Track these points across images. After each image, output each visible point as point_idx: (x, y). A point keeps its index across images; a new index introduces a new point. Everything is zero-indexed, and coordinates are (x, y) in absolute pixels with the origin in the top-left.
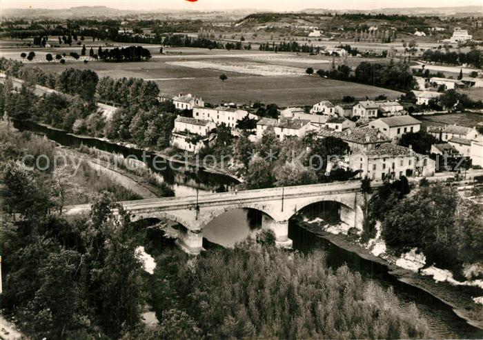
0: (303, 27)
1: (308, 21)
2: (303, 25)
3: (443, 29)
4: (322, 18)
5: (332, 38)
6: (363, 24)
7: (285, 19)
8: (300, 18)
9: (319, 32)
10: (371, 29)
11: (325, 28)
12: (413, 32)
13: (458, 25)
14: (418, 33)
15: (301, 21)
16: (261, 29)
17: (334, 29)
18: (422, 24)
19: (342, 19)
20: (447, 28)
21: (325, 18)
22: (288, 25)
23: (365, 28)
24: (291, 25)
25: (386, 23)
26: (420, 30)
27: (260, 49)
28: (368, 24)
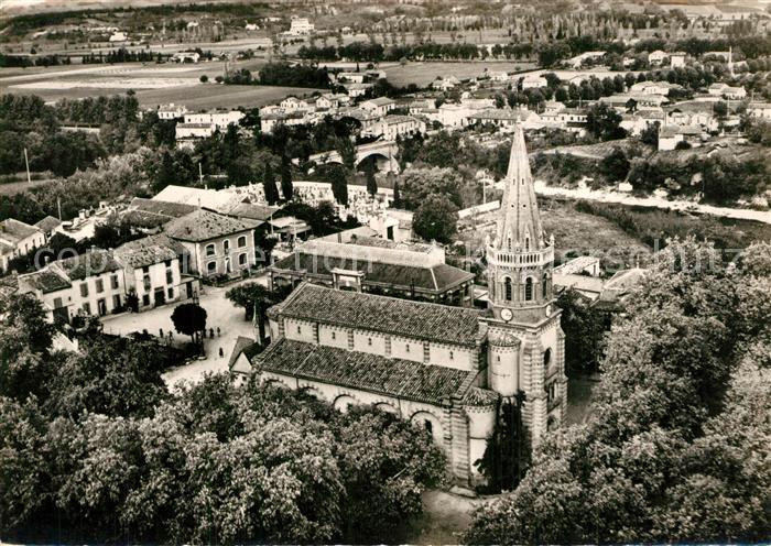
0: (97, 29)
1: (101, 20)
2: (97, 26)
3: (278, 19)
4: (118, 14)
5: (142, 41)
6: (179, 19)
7: (69, 20)
8: (89, 17)
9: (122, 34)
10: (190, 25)
11: (128, 28)
12: (244, 26)
13: (295, 13)
14: (249, 26)
15: (93, 22)
16: (39, 36)
17: (142, 29)
18: (252, 14)
19: (147, 14)
20: (283, 17)
21: (122, 15)
22: (77, 28)
23: (183, 25)
24: (81, 27)
25: (206, 16)
26: (251, 22)
27: (84, 62)
28: (186, 19)
